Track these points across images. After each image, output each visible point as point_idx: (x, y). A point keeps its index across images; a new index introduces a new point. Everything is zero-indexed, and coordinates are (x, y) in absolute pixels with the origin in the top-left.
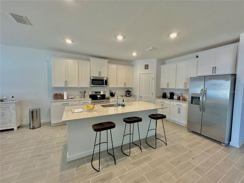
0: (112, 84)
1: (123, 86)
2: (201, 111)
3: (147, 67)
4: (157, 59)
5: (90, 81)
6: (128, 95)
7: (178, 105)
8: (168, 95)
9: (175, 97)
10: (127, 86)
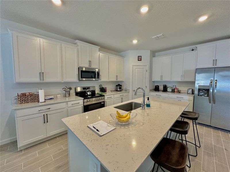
0: (104, 78)
1: (115, 80)
2: (210, 102)
3: (140, 59)
4: (150, 50)
5: (78, 73)
6: (119, 90)
7: (178, 98)
8: (161, 88)
9: (169, 90)
10: (119, 80)
